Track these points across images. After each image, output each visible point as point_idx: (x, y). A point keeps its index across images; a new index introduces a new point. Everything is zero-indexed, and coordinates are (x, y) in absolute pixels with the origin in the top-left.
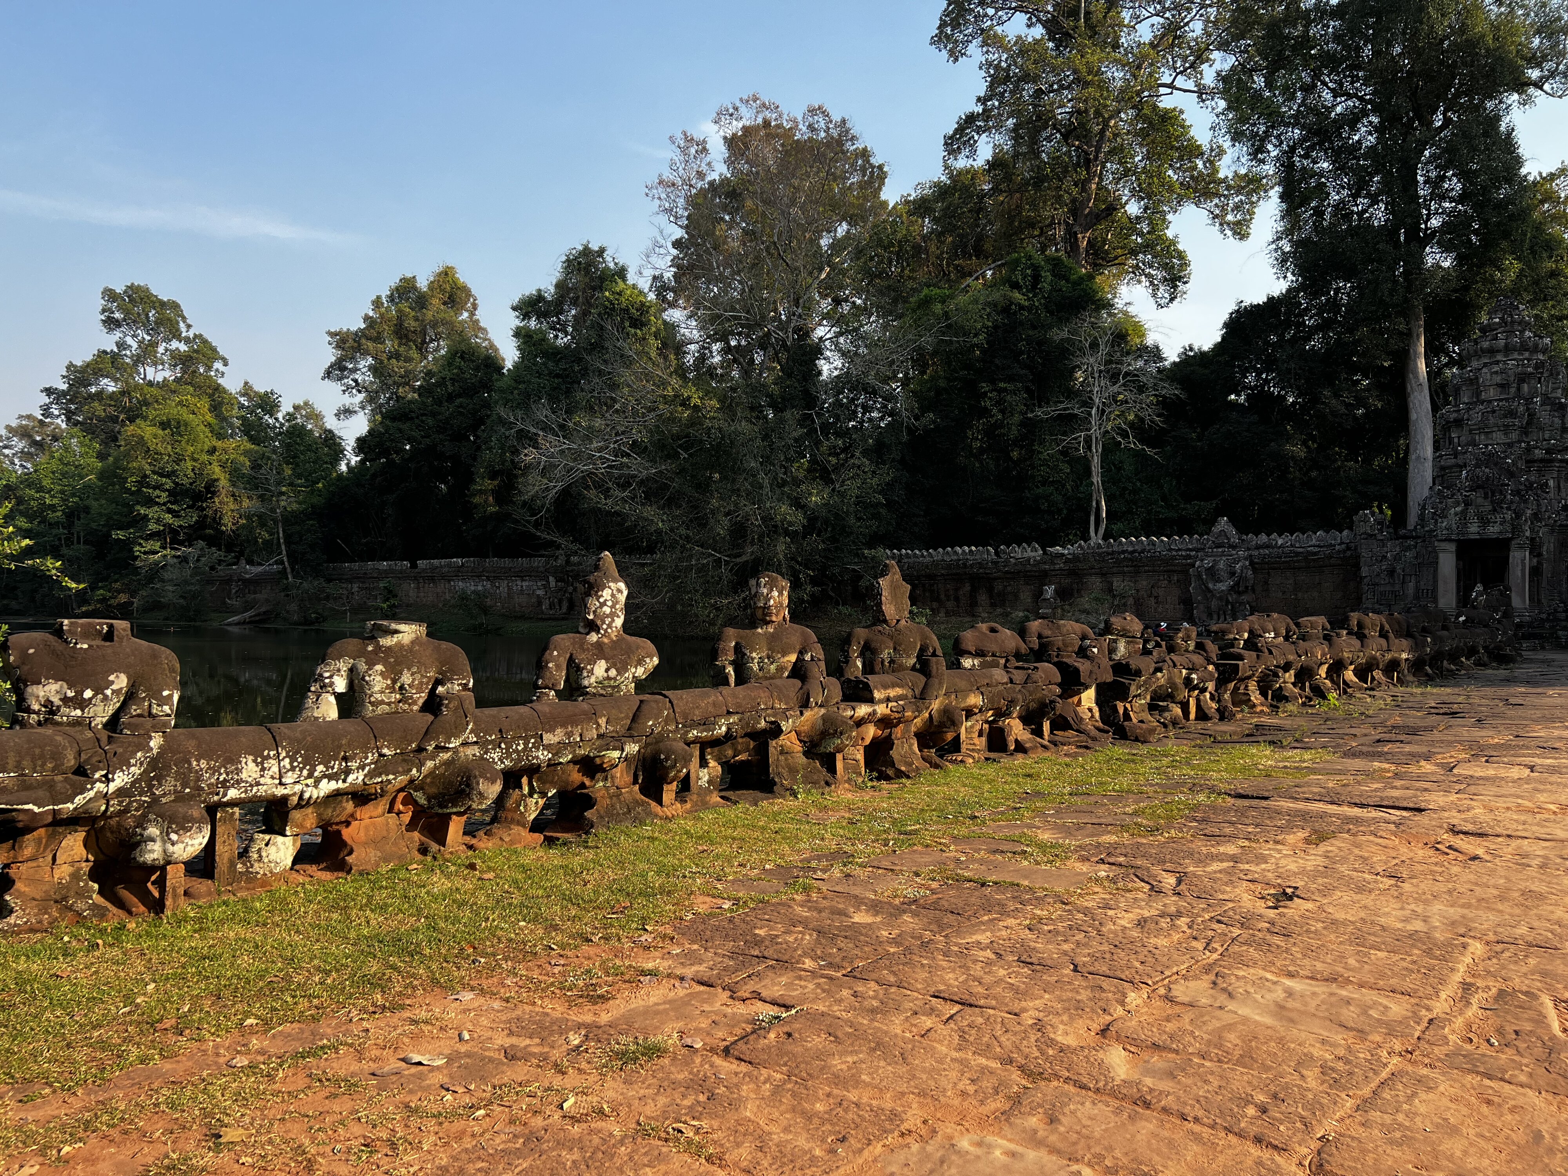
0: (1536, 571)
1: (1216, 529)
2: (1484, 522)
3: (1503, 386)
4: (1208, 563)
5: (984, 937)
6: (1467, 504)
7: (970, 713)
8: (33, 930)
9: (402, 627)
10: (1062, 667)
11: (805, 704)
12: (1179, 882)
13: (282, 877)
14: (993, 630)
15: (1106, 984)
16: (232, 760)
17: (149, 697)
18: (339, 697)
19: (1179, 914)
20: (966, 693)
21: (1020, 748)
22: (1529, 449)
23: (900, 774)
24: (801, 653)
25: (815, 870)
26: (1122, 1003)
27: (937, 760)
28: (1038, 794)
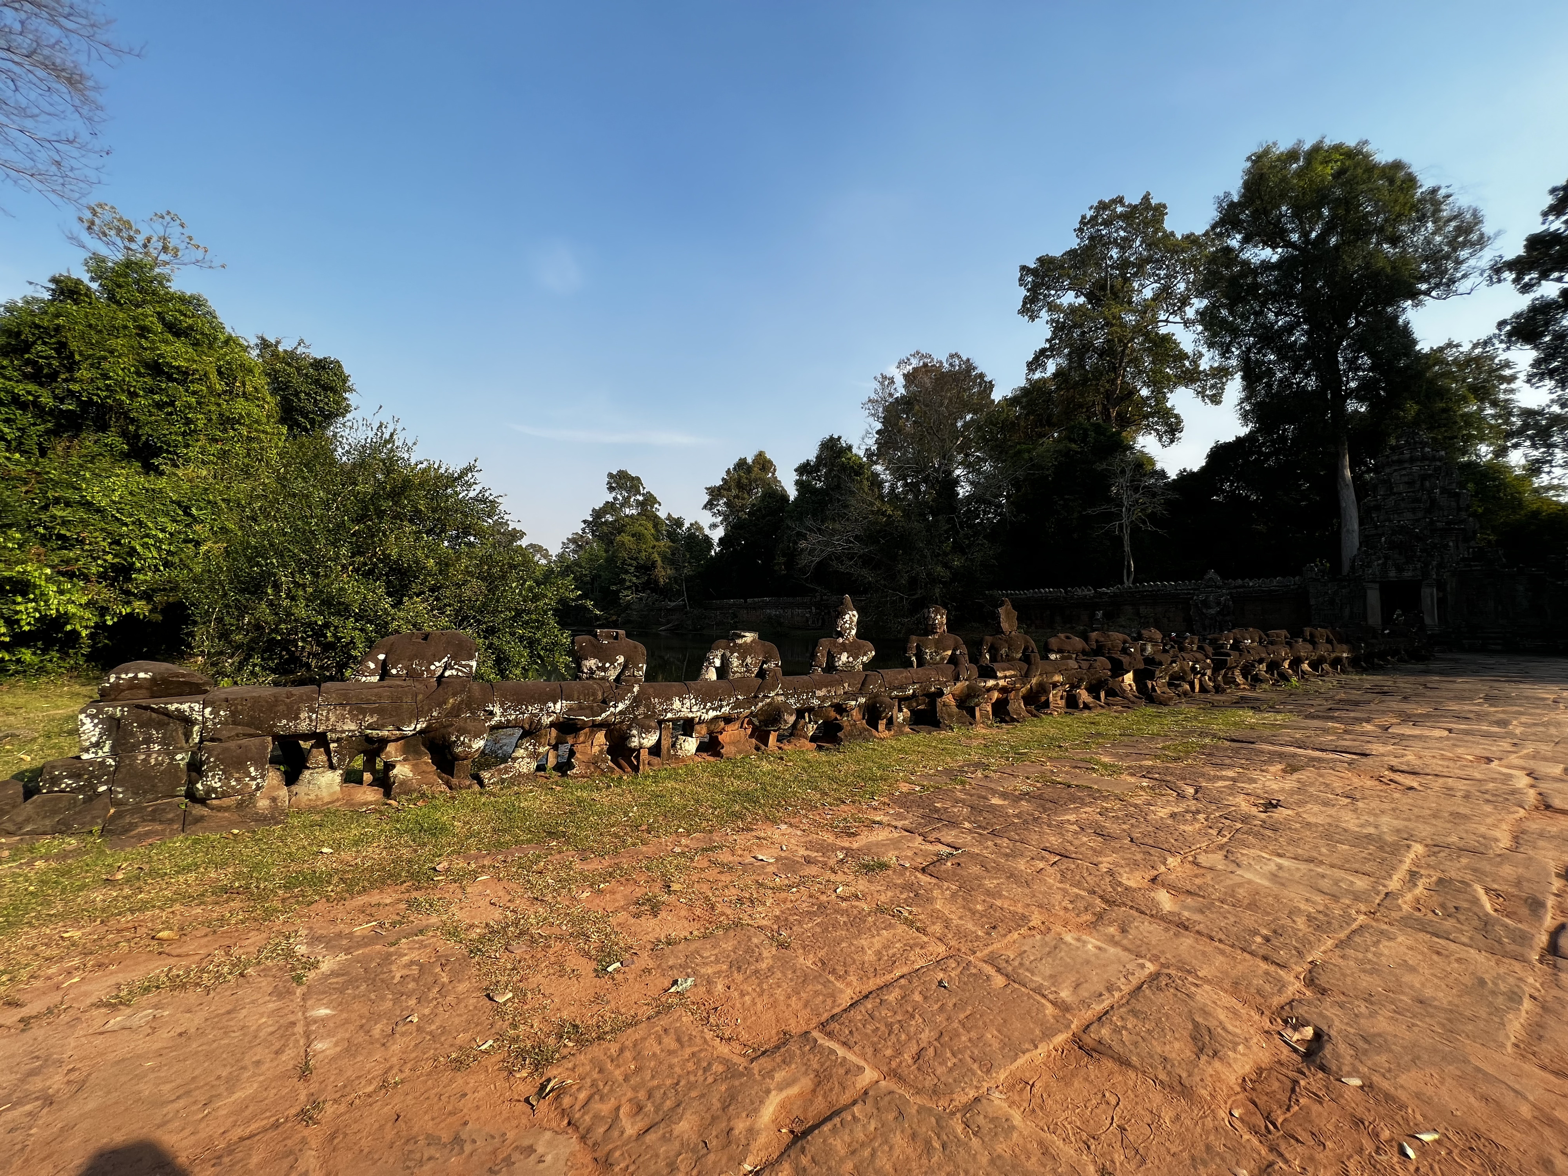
0: (1441, 602)
1: (1207, 577)
2: (1400, 569)
3: (1410, 484)
4: (1202, 597)
5: (1072, 817)
6: (1387, 558)
7: (1055, 686)
8: (583, 777)
9: (747, 634)
10: (1111, 659)
11: (957, 679)
12: (1196, 792)
13: (691, 758)
14: (1068, 638)
15: (1152, 851)
16: (669, 699)
17: (633, 667)
18: (716, 668)
19: (1198, 812)
20: (1053, 674)
21: (1087, 706)
22: (1432, 522)
23: (1013, 720)
24: (954, 650)
25: (967, 772)
26: (1165, 864)
27: (1035, 712)
28: (1099, 734)
